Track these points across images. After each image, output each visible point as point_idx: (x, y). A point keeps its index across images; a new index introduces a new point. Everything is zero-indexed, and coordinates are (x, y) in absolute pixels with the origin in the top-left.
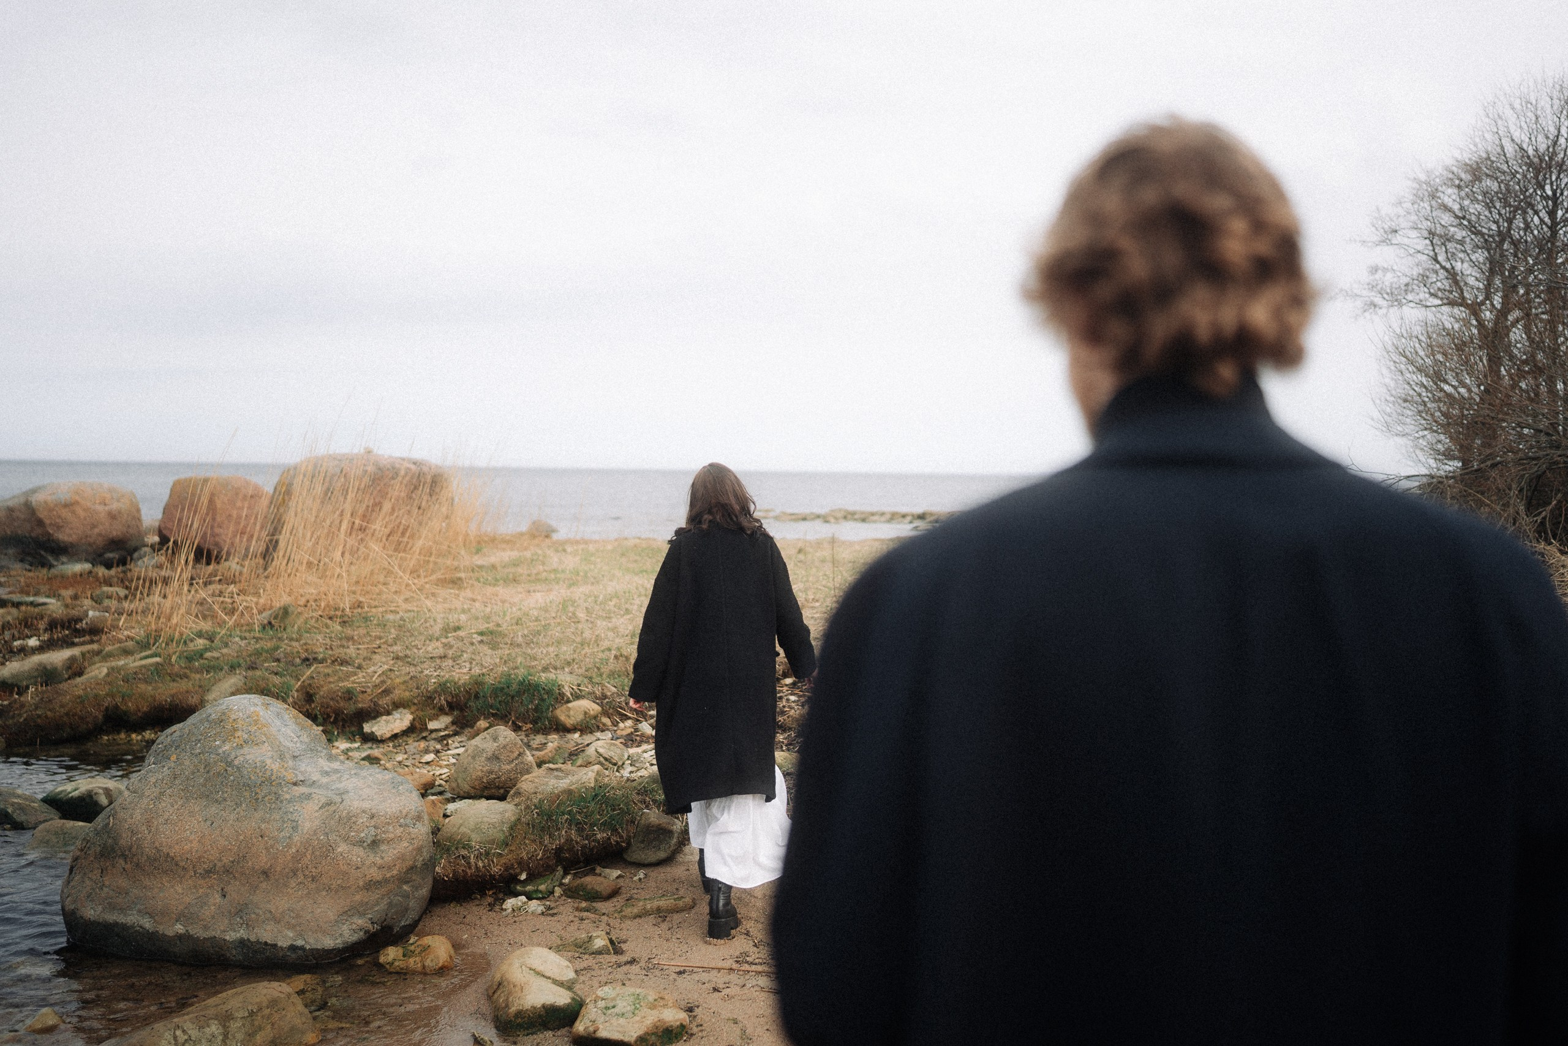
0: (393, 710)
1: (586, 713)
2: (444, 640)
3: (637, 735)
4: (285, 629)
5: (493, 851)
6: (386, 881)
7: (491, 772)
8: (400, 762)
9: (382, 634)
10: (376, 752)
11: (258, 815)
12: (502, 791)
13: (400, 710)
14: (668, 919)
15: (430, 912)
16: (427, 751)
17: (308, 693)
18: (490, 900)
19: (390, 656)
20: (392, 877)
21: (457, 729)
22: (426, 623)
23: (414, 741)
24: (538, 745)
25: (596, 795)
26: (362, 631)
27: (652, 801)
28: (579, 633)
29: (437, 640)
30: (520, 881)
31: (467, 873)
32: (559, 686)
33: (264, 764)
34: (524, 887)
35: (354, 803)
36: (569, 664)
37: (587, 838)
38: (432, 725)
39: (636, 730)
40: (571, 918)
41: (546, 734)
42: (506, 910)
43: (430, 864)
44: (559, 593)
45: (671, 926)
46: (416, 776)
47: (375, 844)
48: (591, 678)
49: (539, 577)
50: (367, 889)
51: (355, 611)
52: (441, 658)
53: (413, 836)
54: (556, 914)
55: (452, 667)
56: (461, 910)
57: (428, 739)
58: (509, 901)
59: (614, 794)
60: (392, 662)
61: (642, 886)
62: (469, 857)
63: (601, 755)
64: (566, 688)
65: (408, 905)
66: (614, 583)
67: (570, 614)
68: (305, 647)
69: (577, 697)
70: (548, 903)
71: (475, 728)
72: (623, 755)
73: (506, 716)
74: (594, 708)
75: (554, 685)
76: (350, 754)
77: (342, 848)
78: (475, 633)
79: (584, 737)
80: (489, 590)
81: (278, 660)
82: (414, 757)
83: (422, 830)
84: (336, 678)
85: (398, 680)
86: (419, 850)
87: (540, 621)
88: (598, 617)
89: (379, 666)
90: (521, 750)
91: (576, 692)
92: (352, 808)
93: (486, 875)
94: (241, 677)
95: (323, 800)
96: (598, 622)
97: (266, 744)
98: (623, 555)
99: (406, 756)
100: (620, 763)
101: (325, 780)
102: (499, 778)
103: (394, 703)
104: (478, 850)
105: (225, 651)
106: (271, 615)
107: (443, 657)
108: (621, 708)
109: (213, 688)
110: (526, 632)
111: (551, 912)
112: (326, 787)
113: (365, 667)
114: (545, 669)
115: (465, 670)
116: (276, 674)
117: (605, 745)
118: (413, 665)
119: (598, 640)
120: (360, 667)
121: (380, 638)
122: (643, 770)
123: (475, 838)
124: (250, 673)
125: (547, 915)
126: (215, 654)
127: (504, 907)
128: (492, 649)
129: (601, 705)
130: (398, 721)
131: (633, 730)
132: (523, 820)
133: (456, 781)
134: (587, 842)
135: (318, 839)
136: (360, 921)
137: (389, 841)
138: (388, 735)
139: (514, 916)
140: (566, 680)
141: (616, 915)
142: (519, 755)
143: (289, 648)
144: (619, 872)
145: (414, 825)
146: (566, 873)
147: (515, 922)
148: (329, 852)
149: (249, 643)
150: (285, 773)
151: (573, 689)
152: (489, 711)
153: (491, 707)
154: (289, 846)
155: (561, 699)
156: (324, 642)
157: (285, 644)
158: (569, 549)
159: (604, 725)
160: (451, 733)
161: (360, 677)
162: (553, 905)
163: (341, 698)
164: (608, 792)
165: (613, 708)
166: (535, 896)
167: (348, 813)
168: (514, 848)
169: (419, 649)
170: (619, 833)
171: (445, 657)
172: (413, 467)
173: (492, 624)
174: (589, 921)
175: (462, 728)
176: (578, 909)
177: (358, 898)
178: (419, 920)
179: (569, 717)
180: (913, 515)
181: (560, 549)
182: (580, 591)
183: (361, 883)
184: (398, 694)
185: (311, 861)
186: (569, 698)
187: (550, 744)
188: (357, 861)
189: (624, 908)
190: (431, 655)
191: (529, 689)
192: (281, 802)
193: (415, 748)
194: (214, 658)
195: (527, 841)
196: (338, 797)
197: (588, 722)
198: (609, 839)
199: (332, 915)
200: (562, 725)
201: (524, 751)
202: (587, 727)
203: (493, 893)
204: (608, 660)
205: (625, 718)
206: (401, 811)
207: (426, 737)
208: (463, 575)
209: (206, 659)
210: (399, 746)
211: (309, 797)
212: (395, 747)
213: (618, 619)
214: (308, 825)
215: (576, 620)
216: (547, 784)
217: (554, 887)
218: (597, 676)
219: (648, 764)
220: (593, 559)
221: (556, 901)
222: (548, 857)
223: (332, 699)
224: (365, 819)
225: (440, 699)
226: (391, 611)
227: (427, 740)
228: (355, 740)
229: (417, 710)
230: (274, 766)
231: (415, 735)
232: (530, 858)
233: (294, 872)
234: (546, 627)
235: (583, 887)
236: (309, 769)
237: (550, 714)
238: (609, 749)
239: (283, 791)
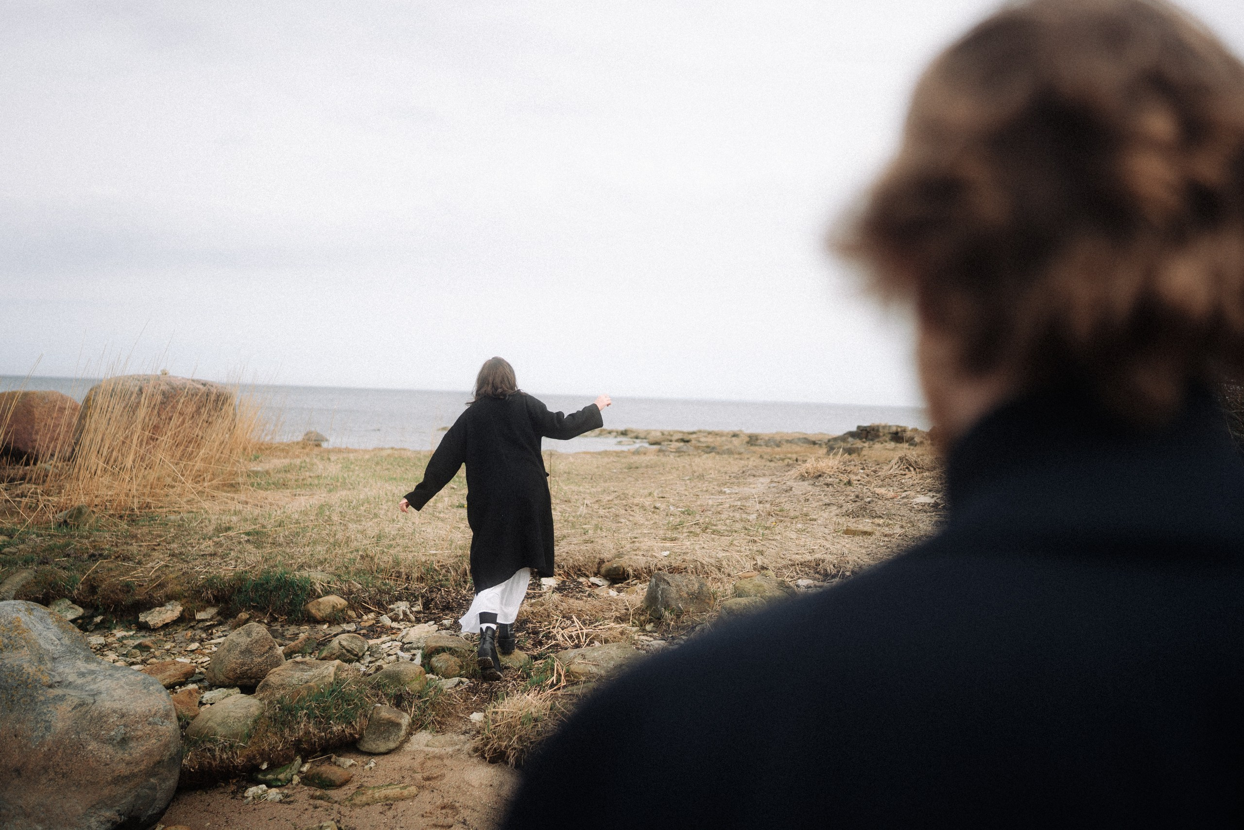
0: (166, 602)
1: (334, 607)
2: (215, 539)
3: (378, 627)
4: (77, 528)
5: (236, 744)
6: (133, 775)
7: (243, 664)
8: (168, 650)
9: (163, 533)
10: (147, 641)
11: (12, 716)
12: (253, 681)
13: (171, 602)
14: (393, 807)
15: (177, 799)
16: (193, 640)
17: (92, 585)
18: (233, 788)
19: (167, 553)
20: (140, 771)
21: (222, 619)
22: (202, 523)
23: (183, 630)
24: (291, 635)
25: (333, 691)
26: (145, 530)
27: (384, 695)
28: (333, 535)
29: (210, 539)
30: (261, 769)
31: (211, 764)
32: (311, 583)
33: (21, 668)
34: (265, 776)
35: (106, 704)
36: (321, 563)
37: (325, 730)
38: (200, 616)
39: (378, 622)
40: (306, 806)
41: (299, 625)
42: (247, 797)
43: (179, 755)
44: (320, 497)
45: (396, 814)
46: (178, 666)
47: (124, 741)
48: (339, 576)
49: (305, 482)
50: (116, 784)
51: (143, 511)
52: (211, 555)
53: (161, 733)
54: (292, 802)
55: (220, 564)
56: (206, 797)
57: (195, 628)
58: (251, 789)
59: (350, 690)
60: (168, 559)
61: (372, 774)
62: (215, 750)
63: (344, 647)
64: (318, 585)
65: (155, 795)
66: (366, 490)
67: (326, 518)
68: (94, 544)
69: (327, 593)
70: (286, 791)
71: (237, 619)
72: (364, 647)
73: (265, 608)
74: (341, 602)
75: (307, 582)
76: (125, 642)
77: (93, 746)
78: (243, 533)
79: (332, 628)
80: (262, 493)
81: (68, 556)
82: (181, 645)
83: (170, 727)
84: (117, 572)
85: (172, 576)
86: (166, 745)
87: (300, 523)
88: (351, 520)
89: (158, 561)
90: (272, 644)
91: (326, 589)
92: (103, 709)
93: (229, 766)
94: (31, 571)
95: (76, 701)
96: (350, 524)
97: (26, 648)
98: (377, 463)
99: (173, 644)
100: (361, 654)
101: (80, 681)
102: (250, 669)
103: (167, 596)
104: (223, 743)
105: (21, 546)
106: (67, 514)
107: (212, 555)
108: (365, 602)
109: (6, 581)
110: (287, 533)
111: (288, 800)
112: (81, 688)
113: (144, 563)
114: (301, 567)
115: (231, 568)
116: (64, 569)
117: (348, 638)
118: (186, 561)
119: (348, 541)
120: (139, 563)
121: (161, 536)
122: (380, 660)
123: (221, 730)
124: (41, 567)
125: (284, 803)
126: (13, 550)
127: (246, 795)
128: (257, 548)
129: (348, 600)
130: (169, 612)
131: (374, 622)
132: (267, 714)
133: (213, 671)
134: (323, 734)
135: (70, 738)
136: (108, 814)
137: (138, 738)
138: (160, 625)
139: (254, 803)
140: (318, 577)
141: (347, 803)
142: (270, 649)
143: (79, 545)
144: (352, 761)
145: (163, 722)
146: (304, 762)
147: (255, 809)
148: (80, 751)
149: (44, 540)
150: (41, 676)
151: (323, 585)
152: (250, 604)
153: (252, 600)
154: (42, 745)
155: (313, 595)
156: (111, 539)
157: (75, 541)
158: (333, 458)
159: (350, 617)
160: (216, 623)
161: (139, 572)
162: (290, 792)
163: (120, 590)
164: (345, 688)
165: (358, 603)
166: (274, 784)
167: (100, 713)
168: (256, 741)
169: (193, 547)
170: (353, 726)
171: (215, 554)
172: (201, 387)
173: (258, 525)
174: (321, 809)
175: (226, 618)
176: (312, 797)
177: (106, 791)
178: (166, 808)
179: (319, 610)
180: (617, 432)
181: (325, 458)
182: (335, 498)
183: (110, 779)
184: (170, 588)
185: (62, 759)
186: (320, 594)
187: (301, 634)
188: (107, 758)
189: (355, 797)
190: (202, 553)
191: (285, 585)
192: (36, 703)
193: (183, 636)
194: (10, 552)
195: (269, 734)
196: (91, 698)
197: (335, 615)
198: (343, 731)
199: (80, 809)
200: (313, 617)
201: (274, 645)
202: (335, 618)
203: (237, 781)
204: (355, 560)
205: (368, 611)
206: (150, 710)
207: (194, 626)
208: (240, 480)
209: (3, 554)
210: (169, 634)
211: (62, 698)
212: (165, 635)
213: (367, 522)
214: (60, 725)
215: (331, 523)
216: (292, 677)
217: (293, 775)
218: (345, 574)
219: (385, 655)
220: (352, 466)
221: (294, 788)
222: (288, 748)
223: (112, 592)
224: (116, 719)
225: (207, 593)
226: (175, 512)
227: (194, 630)
228: (131, 629)
229: (187, 602)
230: (30, 669)
231: (184, 625)
232: (271, 750)
233: (45, 769)
234: (305, 529)
235: (319, 776)
236: (67, 670)
237: (303, 607)
238: (351, 642)
239: (38, 693)
